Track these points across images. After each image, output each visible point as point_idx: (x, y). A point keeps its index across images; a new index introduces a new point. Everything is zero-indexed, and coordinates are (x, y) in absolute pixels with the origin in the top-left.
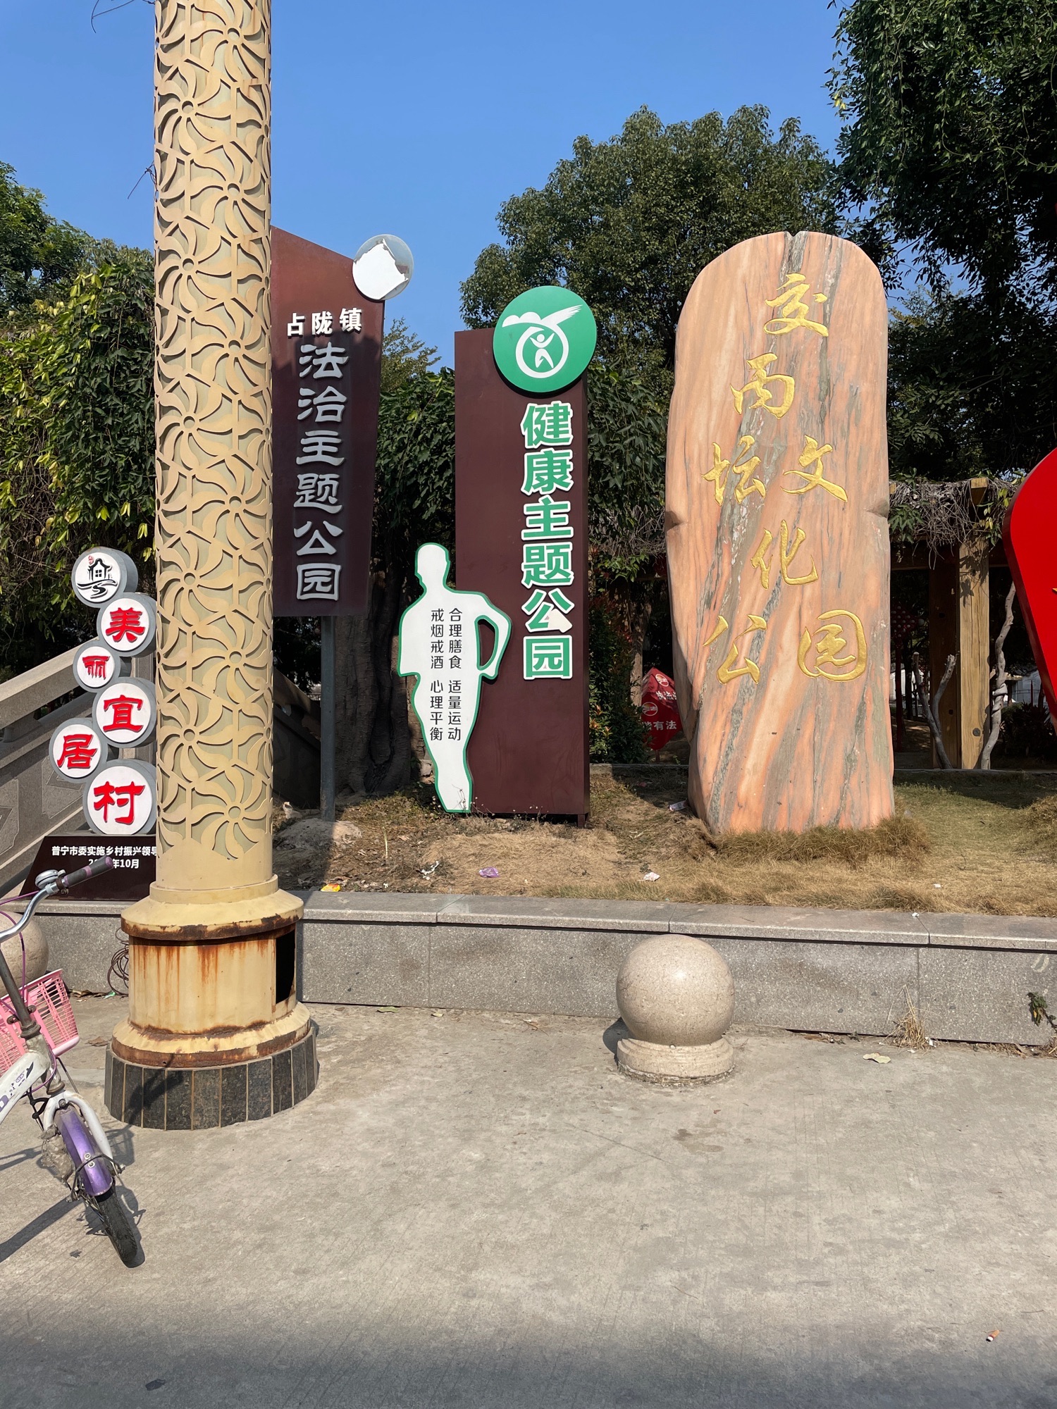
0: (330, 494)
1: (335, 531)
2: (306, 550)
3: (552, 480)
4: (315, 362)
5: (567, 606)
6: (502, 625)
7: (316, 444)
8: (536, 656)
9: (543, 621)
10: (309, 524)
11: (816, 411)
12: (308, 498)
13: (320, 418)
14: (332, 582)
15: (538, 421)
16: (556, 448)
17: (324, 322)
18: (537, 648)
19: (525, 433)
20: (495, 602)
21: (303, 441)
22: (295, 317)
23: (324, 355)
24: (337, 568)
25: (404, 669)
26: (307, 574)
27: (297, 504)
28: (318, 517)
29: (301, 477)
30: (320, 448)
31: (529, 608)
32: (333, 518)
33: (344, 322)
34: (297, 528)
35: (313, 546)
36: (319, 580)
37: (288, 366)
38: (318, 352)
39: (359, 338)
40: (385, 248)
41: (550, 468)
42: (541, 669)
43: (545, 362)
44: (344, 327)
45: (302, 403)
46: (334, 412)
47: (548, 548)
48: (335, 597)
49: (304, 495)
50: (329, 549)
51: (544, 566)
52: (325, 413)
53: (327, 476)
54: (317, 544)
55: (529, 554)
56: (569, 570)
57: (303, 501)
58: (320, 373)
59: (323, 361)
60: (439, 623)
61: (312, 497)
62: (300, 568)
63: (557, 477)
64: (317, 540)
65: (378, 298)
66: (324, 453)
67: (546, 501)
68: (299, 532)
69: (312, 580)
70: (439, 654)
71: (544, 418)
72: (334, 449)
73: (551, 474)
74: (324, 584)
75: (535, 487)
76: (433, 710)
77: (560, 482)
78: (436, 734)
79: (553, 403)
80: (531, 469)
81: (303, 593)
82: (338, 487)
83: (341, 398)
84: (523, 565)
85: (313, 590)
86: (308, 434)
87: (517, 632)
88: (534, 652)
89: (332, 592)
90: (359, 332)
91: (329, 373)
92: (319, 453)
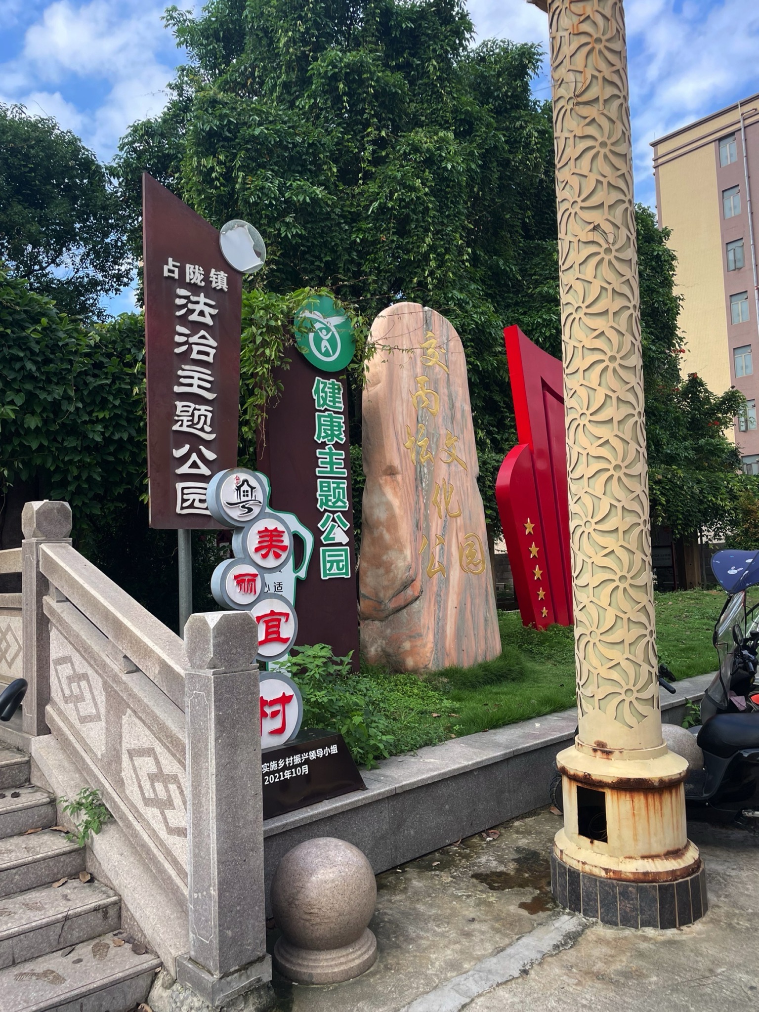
0: (205, 423)
1: (210, 455)
2: (185, 469)
3: (333, 435)
4: (190, 306)
5: (345, 526)
6: (308, 538)
7: (192, 378)
8: (329, 561)
9: (331, 536)
10: (187, 447)
12: (185, 423)
13: (194, 356)
15: (323, 391)
16: (335, 412)
17: (197, 274)
18: (329, 556)
19: (315, 397)
20: (303, 521)
21: (180, 373)
22: (171, 261)
23: (198, 303)
26: (186, 491)
27: (176, 427)
28: (195, 442)
29: (179, 404)
30: (196, 382)
31: (323, 526)
32: (207, 444)
33: (213, 280)
34: (177, 449)
35: (191, 467)
36: (197, 497)
38: (193, 298)
39: (226, 297)
41: (332, 426)
42: (332, 572)
43: (327, 350)
44: (214, 285)
45: (179, 339)
46: (208, 354)
47: (333, 483)
49: (182, 421)
50: (205, 470)
51: (330, 496)
52: (199, 352)
53: (203, 408)
54: (194, 465)
55: (322, 487)
56: (346, 500)
57: (181, 426)
58: (194, 317)
59: (197, 308)
61: (190, 423)
62: (179, 486)
63: (336, 433)
64: (194, 462)
65: (241, 271)
66: (199, 387)
67: (330, 449)
68: (178, 453)
69: (191, 497)
71: (326, 389)
72: (208, 386)
73: (332, 430)
74: (201, 501)
75: (324, 438)
77: (338, 436)
79: (332, 380)
80: (320, 425)
81: (182, 508)
82: (212, 418)
83: (213, 343)
84: (318, 493)
85: (192, 506)
86: (185, 367)
87: (318, 544)
88: (328, 559)
90: (226, 292)
91: (201, 319)
92: (195, 386)
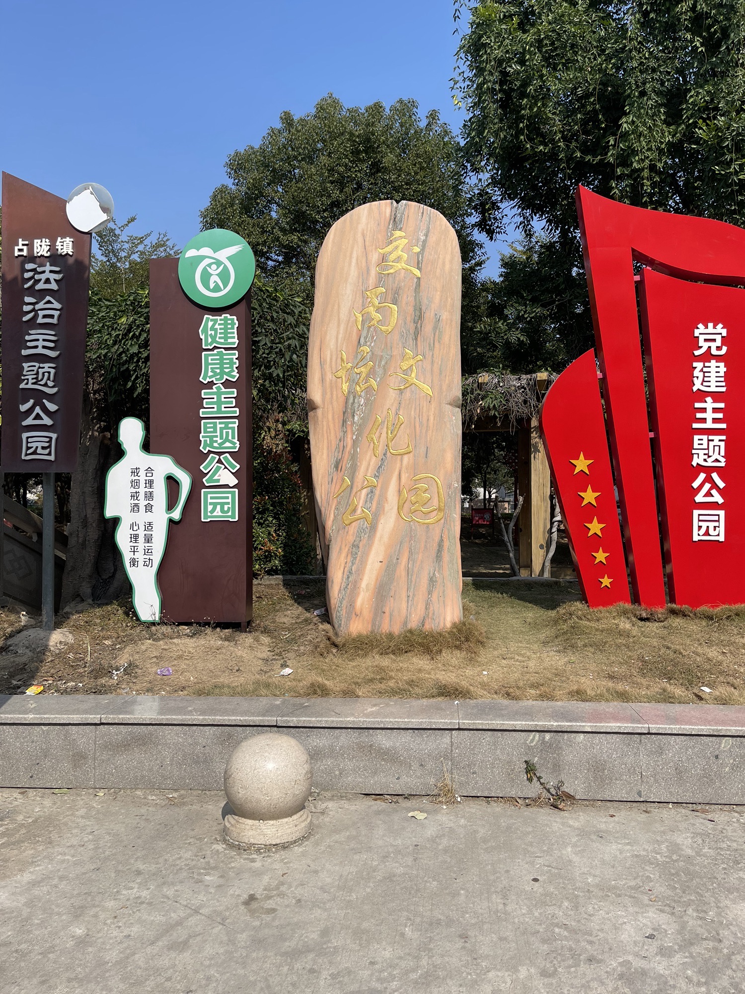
0: (49, 379)
1: (52, 407)
2: (29, 421)
3: (222, 373)
4: (37, 277)
5: (234, 467)
6: (185, 480)
7: (38, 340)
8: (211, 504)
9: (216, 477)
10: (32, 401)
11: (412, 331)
12: (31, 381)
13: (40, 320)
14: (50, 447)
15: (212, 328)
16: (226, 349)
17: (44, 247)
18: (211, 498)
19: (202, 337)
20: (179, 462)
21: (27, 338)
22: (21, 242)
23: (44, 272)
24: (54, 436)
25: (109, 513)
26: (30, 440)
27: (22, 386)
28: (39, 396)
29: (25, 365)
30: (40, 343)
31: (205, 468)
32: (50, 397)
33: (59, 247)
34: (22, 405)
35: (34, 419)
36: (40, 445)
37: (15, 279)
38: (39, 270)
39: (71, 261)
40: (92, 193)
41: (222, 364)
42: (215, 514)
43: (217, 285)
44: (60, 251)
45: (26, 308)
46: (52, 316)
47: (220, 423)
48: (52, 458)
49: (28, 379)
50: (47, 421)
51: (217, 436)
52: (45, 316)
53: (46, 365)
54: (38, 417)
55: (206, 428)
56: (236, 440)
57: (27, 384)
58: (41, 286)
59: (43, 277)
60: (137, 478)
61: (35, 380)
62: (25, 436)
63: (227, 370)
64: (38, 414)
65: (87, 231)
66: (44, 347)
67: (218, 388)
68: (24, 408)
69: (34, 445)
70: (136, 502)
71: (217, 326)
72: (52, 345)
73: (222, 368)
74: (43, 448)
75: (210, 377)
76: (132, 544)
77: (228, 374)
78: (134, 562)
79: (223, 315)
80: (207, 364)
81: (26, 455)
82: (55, 374)
83: (57, 305)
84: (201, 435)
85: (35, 453)
86: (31, 332)
87: (197, 486)
88: (210, 501)
89: (49, 454)
90: (71, 256)
91: (47, 286)
92: (40, 347)
